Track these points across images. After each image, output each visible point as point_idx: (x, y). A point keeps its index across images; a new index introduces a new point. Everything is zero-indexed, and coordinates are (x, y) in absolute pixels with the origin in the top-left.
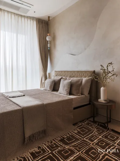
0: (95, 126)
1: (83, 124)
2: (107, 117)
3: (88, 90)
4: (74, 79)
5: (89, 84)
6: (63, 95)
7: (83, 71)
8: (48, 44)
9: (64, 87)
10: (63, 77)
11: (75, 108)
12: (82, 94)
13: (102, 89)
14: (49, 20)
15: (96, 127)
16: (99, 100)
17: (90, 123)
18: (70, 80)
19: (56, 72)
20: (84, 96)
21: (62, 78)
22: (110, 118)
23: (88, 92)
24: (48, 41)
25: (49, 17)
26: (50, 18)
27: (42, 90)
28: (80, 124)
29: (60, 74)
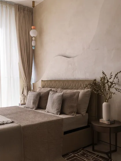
0: (92, 157)
1: (76, 155)
2: (110, 144)
3: (87, 107)
4: (67, 92)
5: (88, 99)
6: (50, 114)
7: (80, 80)
8: (33, 41)
9: (53, 103)
10: (53, 89)
11: (65, 133)
12: (77, 113)
13: (104, 104)
14: (34, 7)
15: (94, 158)
16: (101, 121)
17: (85, 154)
18: (62, 93)
19: (43, 82)
20: (80, 115)
21: (51, 90)
22: (116, 145)
23: (86, 110)
24: (32, 37)
25: (34, 2)
26: (36, 4)
27: (22, 108)
28: (71, 155)
29: (49, 84)
